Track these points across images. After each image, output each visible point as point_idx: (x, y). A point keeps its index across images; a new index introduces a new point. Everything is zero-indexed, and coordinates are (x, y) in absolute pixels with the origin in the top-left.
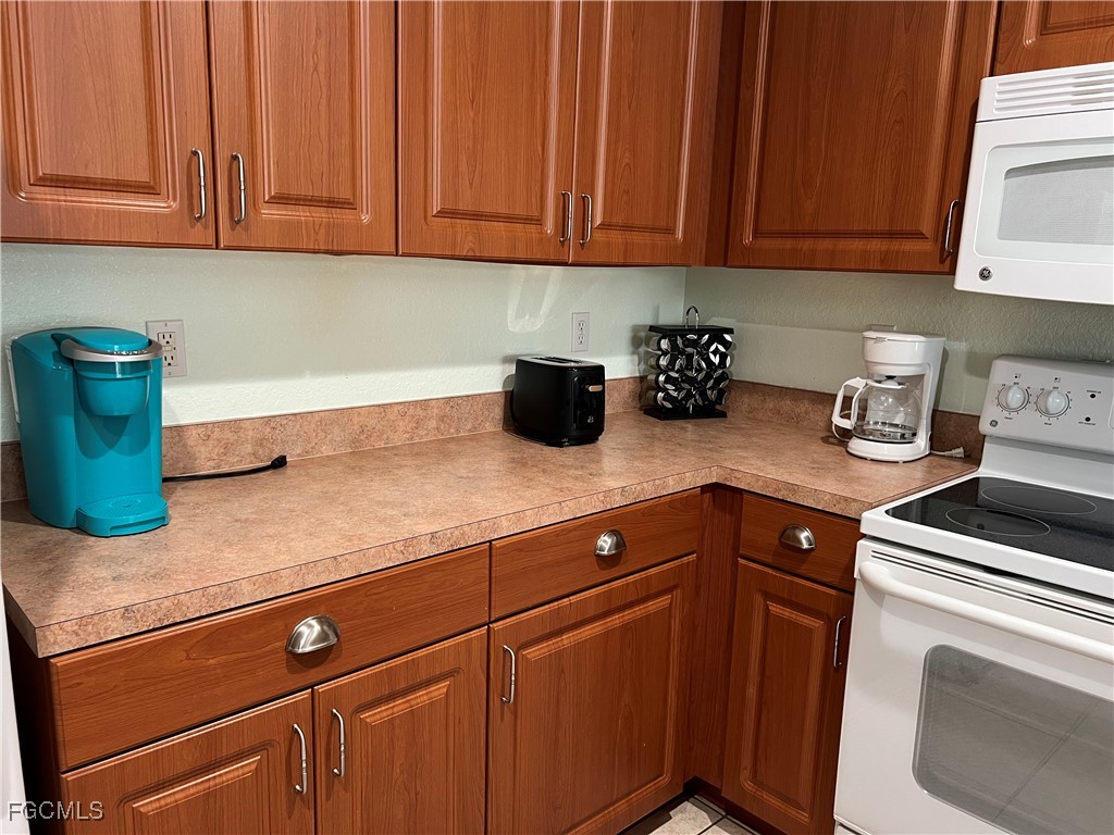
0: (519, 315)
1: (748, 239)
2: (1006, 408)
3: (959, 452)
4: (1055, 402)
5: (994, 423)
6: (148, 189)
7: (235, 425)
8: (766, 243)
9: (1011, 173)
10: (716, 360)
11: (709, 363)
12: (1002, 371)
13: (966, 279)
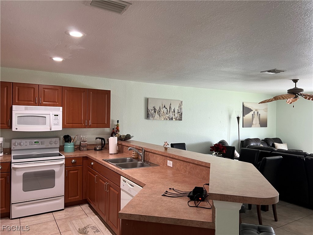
2: (15, 145)
3: (7, 153)
4: (22, 144)
5: (14, 148)
9: (18, 117)
12: (13, 141)
13: (14, 129)
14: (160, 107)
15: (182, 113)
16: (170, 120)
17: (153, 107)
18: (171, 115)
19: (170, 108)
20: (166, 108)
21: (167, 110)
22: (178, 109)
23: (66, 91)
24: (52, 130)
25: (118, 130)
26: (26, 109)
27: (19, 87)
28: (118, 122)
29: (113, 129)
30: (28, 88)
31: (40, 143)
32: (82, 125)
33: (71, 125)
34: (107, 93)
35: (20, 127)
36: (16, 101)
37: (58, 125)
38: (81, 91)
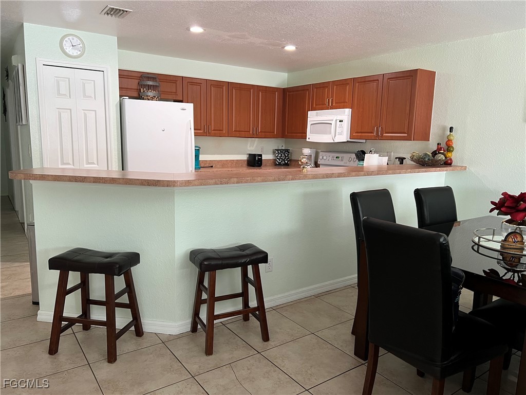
0: (250, 147)
1: (286, 133)
5: (319, 162)
6: (200, 130)
7: (206, 161)
8: (289, 134)
9: (311, 125)
10: (286, 155)
11: (285, 156)
23: (357, 84)
24: (336, 141)
25: (449, 147)
26: (317, 115)
27: (316, 88)
28: (450, 132)
29: (438, 144)
30: (323, 87)
31: (340, 158)
32: (373, 134)
33: (360, 134)
34: (412, 75)
35: (311, 137)
36: (314, 106)
37: (343, 135)
38: (374, 80)
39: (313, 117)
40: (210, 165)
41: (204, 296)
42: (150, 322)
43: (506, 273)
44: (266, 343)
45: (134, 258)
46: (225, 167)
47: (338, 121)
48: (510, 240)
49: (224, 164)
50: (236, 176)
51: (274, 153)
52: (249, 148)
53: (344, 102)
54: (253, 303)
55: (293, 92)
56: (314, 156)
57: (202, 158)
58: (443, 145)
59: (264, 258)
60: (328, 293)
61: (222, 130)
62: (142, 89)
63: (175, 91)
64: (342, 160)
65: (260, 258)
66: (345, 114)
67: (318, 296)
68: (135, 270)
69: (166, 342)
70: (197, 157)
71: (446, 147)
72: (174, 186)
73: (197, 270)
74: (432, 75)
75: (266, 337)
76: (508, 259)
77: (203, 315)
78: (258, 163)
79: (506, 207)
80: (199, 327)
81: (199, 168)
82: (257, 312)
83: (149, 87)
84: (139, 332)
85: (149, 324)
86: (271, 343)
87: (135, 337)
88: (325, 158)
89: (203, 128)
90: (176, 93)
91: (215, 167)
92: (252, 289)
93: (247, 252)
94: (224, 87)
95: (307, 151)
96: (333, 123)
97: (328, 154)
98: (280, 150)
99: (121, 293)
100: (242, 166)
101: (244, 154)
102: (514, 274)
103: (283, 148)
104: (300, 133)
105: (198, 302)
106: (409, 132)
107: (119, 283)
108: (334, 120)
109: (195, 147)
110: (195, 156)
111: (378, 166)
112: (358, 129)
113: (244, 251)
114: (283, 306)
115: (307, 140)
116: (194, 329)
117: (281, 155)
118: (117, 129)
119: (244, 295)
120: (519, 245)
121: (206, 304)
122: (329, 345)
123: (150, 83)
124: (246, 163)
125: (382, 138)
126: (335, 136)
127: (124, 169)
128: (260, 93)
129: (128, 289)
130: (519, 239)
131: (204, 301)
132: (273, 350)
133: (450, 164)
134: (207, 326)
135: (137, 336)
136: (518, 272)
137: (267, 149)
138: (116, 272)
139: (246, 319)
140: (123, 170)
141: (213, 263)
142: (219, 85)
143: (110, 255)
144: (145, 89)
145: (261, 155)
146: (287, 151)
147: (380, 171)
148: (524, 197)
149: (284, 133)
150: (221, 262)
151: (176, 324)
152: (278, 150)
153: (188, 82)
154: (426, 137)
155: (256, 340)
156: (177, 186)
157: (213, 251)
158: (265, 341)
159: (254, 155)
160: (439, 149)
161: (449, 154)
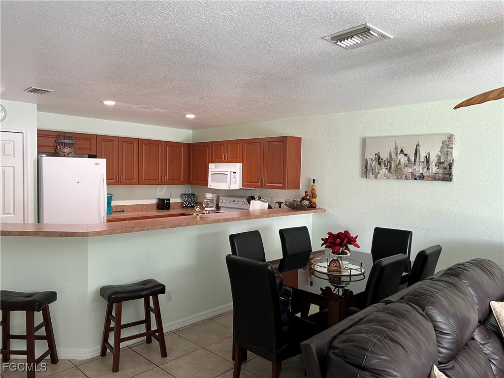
0: (159, 192)
1: (192, 181)
6: (112, 179)
7: (118, 206)
8: (194, 182)
9: (212, 174)
10: (193, 199)
11: (191, 199)
14: (390, 154)
15: (451, 165)
16: (416, 179)
17: (376, 155)
18: (419, 169)
19: (416, 154)
20: (406, 155)
21: (408, 158)
22: (440, 155)
23: (246, 144)
24: (231, 189)
25: (313, 194)
26: (216, 167)
27: (215, 145)
28: (313, 183)
29: (306, 192)
30: (220, 145)
31: (236, 202)
32: (258, 184)
33: (249, 183)
34: (283, 140)
35: (212, 185)
36: (214, 159)
37: (236, 183)
38: (257, 142)
39: (213, 168)
40: (122, 209)
41: (113, 324)
42: (64, 350)
43: (335, 289)
44: (164, 359)
45: (52, 296)
46: (136, 211)
47: (232, 173)
48: (332, 265)
49: (134, 208)
50: (139, 226)
51: (182, 197)
52: (158, 194)
53: (237, 158)
54: (154, 327)
55: (196, 147)
56: (216, 199)
57: (114, 203)
58: (309, 193)
59: (162, 289)
60: (220, 315)
61: (133, 179)
62: (58, 146)
63: (89, 147)
64: (237, 204)
65: (159, 290)
66: (238, 167)
67: (211, 319)
68: (52, 306)
69: (77, 366)
70: (109, 203)
71: (311, 194)
72: (87, 236)
73: (105, 303)
74: (298, 140)
75: (164, 354)
76: (332, 279)
77: (111, 341)
78: (166, 206)
79: (329, 242)
80: (108, 351)
81: (111, 213)
82: (157, 334)
83: (65, 145)
84: (54, 360)
85: (64, 353)
86: (168, 358)
87: (51, 364)
88: (224, 201)
89: (114, 178)
90: (90, 148)
91: (127, 211)
92: (153, 316)
93: (149, 286)
94: (135, 143)
95: (209, 196)
96: (229, 173)
97: (227, 198)
98: (187, 194)
99: (40, 327)
100: (152, 210)
101: (154, 199)
102: (339, 289)
103: (190, 192)
104: (203, 181)
105: (107, 330)
106: (284, 183)
107: (39, 317)
108: (229, 172)
109: (108, 194)
110: (108, 202)
111: (260, 210)
112: (248, 179)
113: (146, 285)
114: (181, 329)
115: (209, 187)
116: (103, 353)
117: (188, 198)
118: (34, 182)
119: (147, 321)
120: (338, 269)
121: (113, 332)
122: (214, 355)
123: (67, 141)
124: (156, 206)
125: (265, 187)
126: (230, 184)
127: (40, 222)
128: (168, 147)
129: (45, 323)
130: (338, 265)
131: (112, 329)
132: (170, 363)
133: (315, 207)
134: (114, 349)
135: (52, 363)
136: (342, 287)
137: (175, 194)
138: (37, 308)
139: (149, 341)
140: (38, 222)
141: (119, 296)
142: (130, 141)
143: (31, 295)
144: (61, 146)
145: (169, 200)
146: (193, 195)
147: (262, 215)
148: (340, 235)
149: (189, 181)
150: (126, 295)
151: (87, 350)
152: (185, 195)
153: (102, 139)
154: (297, 186)
155: (157, 357)
156: (90, 236)
157: (120, 286)
158: (163, 357)
159: (163, 200)
160: (306, 196)
161: (313, 200)
